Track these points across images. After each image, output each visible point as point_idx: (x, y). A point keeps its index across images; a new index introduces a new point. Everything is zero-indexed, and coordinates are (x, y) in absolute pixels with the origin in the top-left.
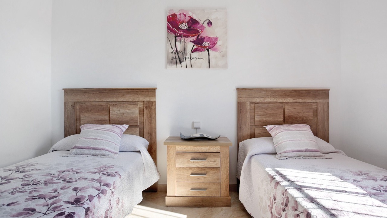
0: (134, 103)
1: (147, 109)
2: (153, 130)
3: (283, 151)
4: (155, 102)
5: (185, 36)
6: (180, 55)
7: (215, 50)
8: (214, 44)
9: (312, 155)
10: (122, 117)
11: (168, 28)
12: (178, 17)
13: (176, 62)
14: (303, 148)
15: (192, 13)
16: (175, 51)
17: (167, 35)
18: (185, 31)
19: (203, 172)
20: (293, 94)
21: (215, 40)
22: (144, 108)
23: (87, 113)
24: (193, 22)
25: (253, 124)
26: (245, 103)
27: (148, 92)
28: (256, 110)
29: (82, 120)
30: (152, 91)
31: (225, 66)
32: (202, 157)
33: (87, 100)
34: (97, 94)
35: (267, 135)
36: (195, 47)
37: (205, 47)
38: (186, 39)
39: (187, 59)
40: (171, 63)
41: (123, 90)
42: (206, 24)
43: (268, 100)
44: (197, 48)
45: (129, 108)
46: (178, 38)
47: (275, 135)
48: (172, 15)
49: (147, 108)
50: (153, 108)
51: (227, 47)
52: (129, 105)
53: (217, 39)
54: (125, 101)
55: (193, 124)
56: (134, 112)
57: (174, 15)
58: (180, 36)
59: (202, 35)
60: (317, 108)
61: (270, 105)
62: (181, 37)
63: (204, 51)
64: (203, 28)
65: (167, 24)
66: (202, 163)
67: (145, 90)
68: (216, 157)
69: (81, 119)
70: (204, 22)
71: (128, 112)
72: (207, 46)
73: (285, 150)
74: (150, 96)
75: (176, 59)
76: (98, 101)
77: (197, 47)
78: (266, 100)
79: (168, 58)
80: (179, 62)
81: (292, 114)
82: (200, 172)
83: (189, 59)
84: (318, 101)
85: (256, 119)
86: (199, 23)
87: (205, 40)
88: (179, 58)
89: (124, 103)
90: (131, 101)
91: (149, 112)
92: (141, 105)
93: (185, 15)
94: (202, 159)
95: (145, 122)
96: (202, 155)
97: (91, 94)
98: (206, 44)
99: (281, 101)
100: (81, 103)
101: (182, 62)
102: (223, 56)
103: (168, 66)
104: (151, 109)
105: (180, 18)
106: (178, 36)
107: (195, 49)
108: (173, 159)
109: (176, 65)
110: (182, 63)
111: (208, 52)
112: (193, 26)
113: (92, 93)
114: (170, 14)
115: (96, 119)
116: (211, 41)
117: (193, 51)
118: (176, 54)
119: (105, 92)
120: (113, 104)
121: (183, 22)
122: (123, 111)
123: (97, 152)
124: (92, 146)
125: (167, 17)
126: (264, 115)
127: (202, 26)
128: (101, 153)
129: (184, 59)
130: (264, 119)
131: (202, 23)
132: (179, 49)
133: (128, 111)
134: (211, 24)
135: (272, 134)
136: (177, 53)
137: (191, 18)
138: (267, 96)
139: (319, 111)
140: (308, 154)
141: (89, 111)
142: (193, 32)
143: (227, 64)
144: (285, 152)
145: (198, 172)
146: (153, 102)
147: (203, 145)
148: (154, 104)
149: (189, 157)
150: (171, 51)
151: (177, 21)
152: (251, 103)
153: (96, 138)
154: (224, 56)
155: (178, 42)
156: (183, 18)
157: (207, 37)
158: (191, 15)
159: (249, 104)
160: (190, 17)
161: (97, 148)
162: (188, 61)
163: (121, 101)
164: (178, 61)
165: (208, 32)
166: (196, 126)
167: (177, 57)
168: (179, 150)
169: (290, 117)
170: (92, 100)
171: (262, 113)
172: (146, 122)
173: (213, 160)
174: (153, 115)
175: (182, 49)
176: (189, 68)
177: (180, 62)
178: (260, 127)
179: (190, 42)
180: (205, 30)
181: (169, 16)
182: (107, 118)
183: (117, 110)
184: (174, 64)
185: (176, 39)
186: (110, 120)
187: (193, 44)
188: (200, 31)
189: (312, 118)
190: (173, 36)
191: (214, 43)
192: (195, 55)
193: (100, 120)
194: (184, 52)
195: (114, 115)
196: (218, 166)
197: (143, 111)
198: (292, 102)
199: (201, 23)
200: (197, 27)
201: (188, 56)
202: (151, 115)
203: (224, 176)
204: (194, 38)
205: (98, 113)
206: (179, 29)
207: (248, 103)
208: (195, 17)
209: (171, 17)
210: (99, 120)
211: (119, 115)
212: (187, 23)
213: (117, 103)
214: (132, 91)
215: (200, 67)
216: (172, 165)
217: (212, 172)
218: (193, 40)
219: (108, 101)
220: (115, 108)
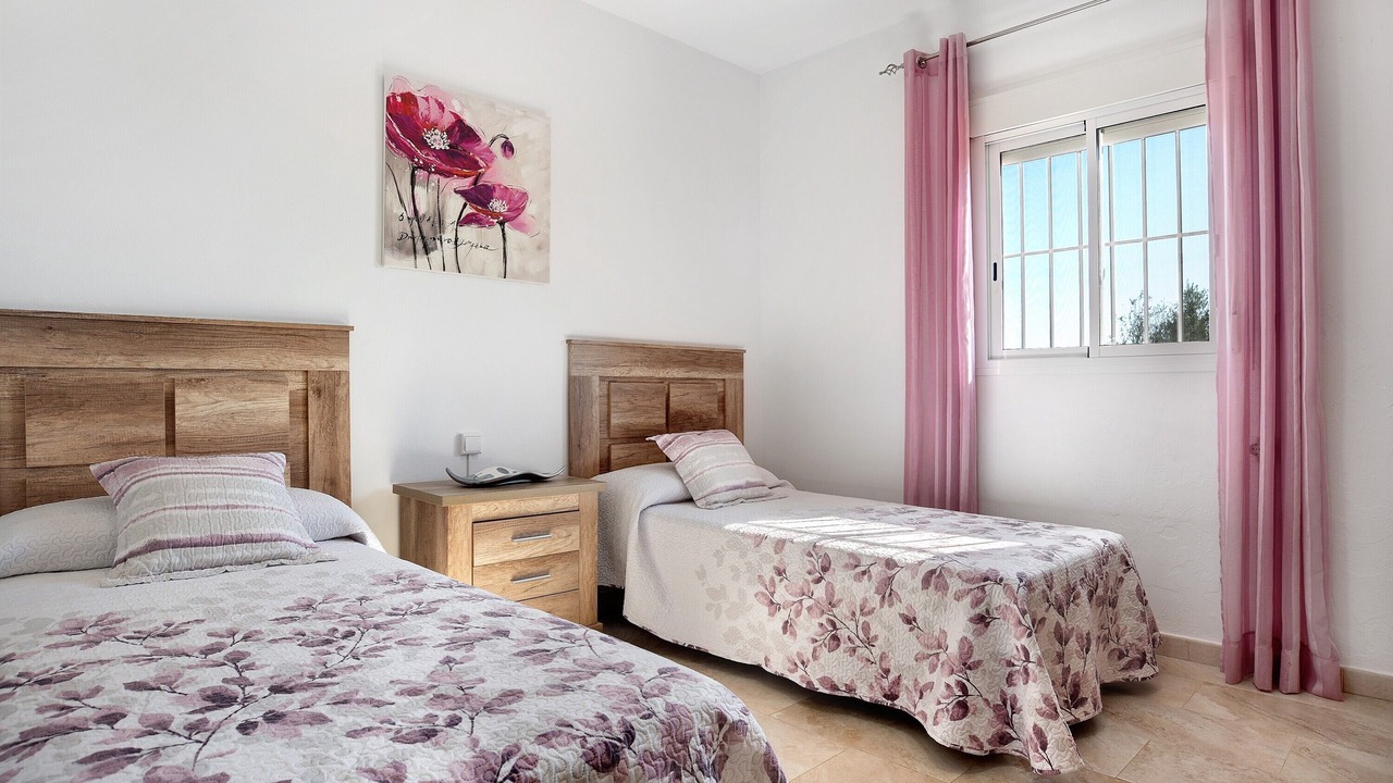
0: (273, 377)
1: (319, 396)
2: (341, 467)
3: (709, 490)
4: (347, 373)
5: (439, 172)
6: (426, 226)
7: (521, 227)
8: (518, 209)
9: (756, 494)
10: (224, 427)
11: (391, 136)
12: (422, 104)
13: (412, 247)
14: (742, 482)
15: (462, 104)
16: (411, 213)
17: (387, 156)
18: (439, 154)
19: (541, 568)
20: (684, 358)
21: (521, 198)
22: (310, 393)
23: (60, 414)
24: (462, 133)
25: (606, 436)
26: (587, 379)
27: (324, 338)
28: (614, 399)
29: (33, 445)
30: (335, 337)
31: (543, 277)
32: (540, 528)
33: (60, 359)
34: (112, 337)
35: (659, 458)
36: (469, 210)
37: (495, 215)
38: (443, 180)
39: (445, 243)
40: (400, 248)
41: (229, 329)
42: (497, 148)
43: (638, 372)
44: (473, 214)
45: (253, 395)
46: (420, 174)
47: (680, 458)
48: (402, 95)
49: (319, 392)
50: (340, 392)
51: (548, 226)
52: (255, 384)
53: (524, 195)
54: (236, 366)
55: (460, 439)
56: (274, 407)
57: (409, 98)
58: (426, 167)
59: (489, 178)
60: (724, 392)
61: (641, 386)
62: (430, 172)
63: (492, 224)
64: (490, 159)
65: (388, 120)
66: (539, 544)
67: (313, 333)
68: (570, 523)
69: (29, 441)
70: (493, 140)
71: (251, 407)
72: (500, 214)
73: (713, 488)
74: (331, 353)
75: (413, 238)
76: (116, 365)
77: (473, 211)
78: (633, 374)
79: (386, 230)
80: (423, 251)
81: (682, 408)
82: (534, 569)
83: (452, 245)
84: (726, 376)
85: (614, 421)
86: (480, 140)
87: (496, 194)
88: (423, 238)
89: (230, 374)
90: (261, 367)
91: (327, 407)
92: (296, 383)
93: (441, 107)
94: (539, 533)
95: (313, 442)
96: (540, 522)
97: (84, 338)
98: (497, 205)
99: (661, 375)
100: (23, 371)
101: (433, 250)
102: (539, 248)
103: (388, 258)
104: (333, 398)
105: (427, 112)
106: (421, 168)
107: (468, 216)
108: (466, 544)
109: (413, 257)
110: (432, 254)
111: (503, 230)
112: (464, 145)
113: (87, 334)
114: (398, 92)
115: (108, 439)
116: (510, 200)
117: (465, 221)
118: (415, 223)
119: (150, 330)
120: (190, 380)
121: (434, 126)
122: (231, 405)
123: (258, 550)
124: (230, 533)
125: (388, 98)
126: (629, 411)
127: (488, 150)
128: (276, 552)
129: (438, 242)
130: (629, 420)
131: (488, 142)
132: (422, 210)
133: (250, 405)
134: (512, 149)
135: (673, 456)
136: (418, 221)
137: (459, 121)
138: (636, 361)
139: (728, 399)
140: (750, 492)
141: (70, 407)
142: (464, 165)
143: (547, 269)
144: (715, 492)
145: (530, 572)
146: (339, 373)
147: (539, 495)
148: (343, 381)
149: (507, 532)
150: (397, 210)
151: (418, 118)
152: (602, 379)
153: (231, 502)
154: (542, 247)
155: (421, 185)
156: (434, 114)
157: (499, 185)
158: (457, 110)
159: (598, 383)
160: (455, 115)
161: (255, 537)
162: (449, 248)
163: (220, 368)
164: (419, 245)
165: (501, 172)
166: (469, 449)
167: (417, 233)
168: (481, 516)
169: (679, 413)
170: (85, 362)
171: (626, 405)
172: (317, 442)
173: (565, 534)
174: (341, 418)
175: (431, 211)
176: (451, 274)
177: (427, 251)
178: (620, 441)
179: (456, 192)
180: (494, 165)
181: (394, 96)
182: (159, 431)
183: (207, 400)
184: (408, 253)
185: (413, 176)
186: (171, 440)
187: (462, 201)
188: (482, 163)
189: (716, 416)
190: (403, 166)
191: (518, 205)
192: (469, 233)
193: (128, 443)
194: (437, 220)
195: (192, 419)
196: (576, 547)
197: (307, 405)
198: (681, 379)
199: (486, 140)
200: (475, 151)
201: (449, 234)
202: (334, 418)
203: (586, 572)
204: (465, 183)
205: (117, 416)
206: (423, 144)
207: (596, 380)
208: (469, 120)
209: (399, 99)
210: (123, 444)
211: (215, 419)
212: (447, 131)
213: (203, 375)
214: (265, 334)
215: (482, 273)
216: (461, 563)
217: (560, 566)
218: (461, 189)
219: (164, 366)
220: (195, 396)
